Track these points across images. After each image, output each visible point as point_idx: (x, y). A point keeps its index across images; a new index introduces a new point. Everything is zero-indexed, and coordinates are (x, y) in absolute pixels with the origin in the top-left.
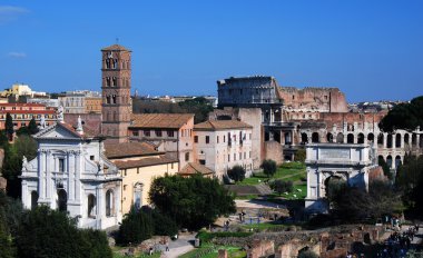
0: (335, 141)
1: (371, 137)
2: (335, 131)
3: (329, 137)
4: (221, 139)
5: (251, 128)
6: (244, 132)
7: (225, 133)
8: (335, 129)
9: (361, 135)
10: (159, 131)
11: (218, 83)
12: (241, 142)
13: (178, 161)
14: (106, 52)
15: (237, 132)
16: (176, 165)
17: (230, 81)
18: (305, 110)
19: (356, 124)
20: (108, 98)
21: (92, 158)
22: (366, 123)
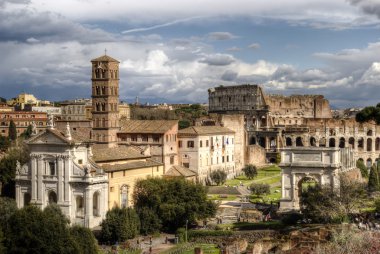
0: (318, 145)
1: (352, 141)
2: (318, 136)
3: (312, 140)
4: (204, 144)
5: (234, 133)
6: (226, 137)
7: (208, 138)
8: (317, 133)
9: (342, 140)
10: (145, 136)
11: (209, 91)
12: (224, 146)
13: (164, 165)
14: (95, 63)
15: (220, 137)
16: (161, 168)
17: (221, 89)
18: (291, 116)
19: (337, 129)
20: (98, 106)
21: (80, 162)
22: (347, 128)
